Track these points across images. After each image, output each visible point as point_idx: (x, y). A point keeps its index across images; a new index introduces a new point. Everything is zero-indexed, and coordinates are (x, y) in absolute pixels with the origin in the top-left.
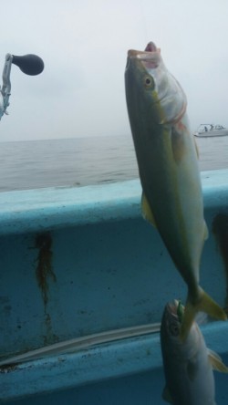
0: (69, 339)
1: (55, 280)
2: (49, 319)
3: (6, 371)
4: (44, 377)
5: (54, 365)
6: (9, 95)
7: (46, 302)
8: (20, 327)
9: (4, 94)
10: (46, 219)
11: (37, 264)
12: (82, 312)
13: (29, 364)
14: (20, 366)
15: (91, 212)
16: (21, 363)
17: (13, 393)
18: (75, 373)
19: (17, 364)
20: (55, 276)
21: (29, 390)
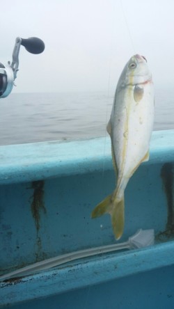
0: (54, 256)
1: (45, 212)
2: (39, 241)
3: (13, 283)
4: (41, 287)
5: (49, 278)
6: (17, 70)
7: (38, 229)
8: (18, 248)
9: (14, 70)
10: (48, 171)
11: (32, 200)
12: (64, 236)
13: (30, 277)
14: (23, 279)
15: (80, 165)
16: (24, 277)
17: (19, 299)
18: (63, 283)
19: (21, 278)
20: (45, 209)
21: (29, 296)
